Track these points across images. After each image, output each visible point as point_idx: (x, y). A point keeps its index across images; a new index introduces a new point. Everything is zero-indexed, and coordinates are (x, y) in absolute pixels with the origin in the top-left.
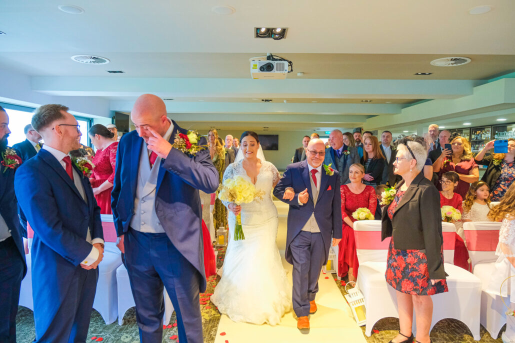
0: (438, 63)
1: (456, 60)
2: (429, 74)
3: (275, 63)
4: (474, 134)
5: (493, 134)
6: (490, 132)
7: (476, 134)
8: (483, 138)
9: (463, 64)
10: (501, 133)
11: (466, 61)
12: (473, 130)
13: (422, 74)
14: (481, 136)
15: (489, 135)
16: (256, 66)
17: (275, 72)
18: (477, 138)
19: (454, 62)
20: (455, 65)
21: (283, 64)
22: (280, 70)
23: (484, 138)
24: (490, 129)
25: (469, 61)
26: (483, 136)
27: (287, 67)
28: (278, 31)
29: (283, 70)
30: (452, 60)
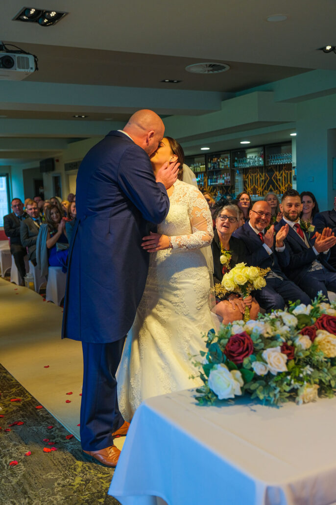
0: (195, 69)
1: (214, 67)
2: (178, 82)
3: (16, 56)
4: (210, 162)
5: (233, 161)
6: (229, 158)
7: (212, 162)
8: (220, 167)
9: (220, 71)
10: (241, 159)
11: (224, 68)
12: (208, 157)
13: (170, 81)
14: (219, 165)
15: (227, 162)
18: (214, 167)
19: (211, 69)
20: (211, 72)
21: (27, 59)
22: (23, 68)
23: (223, 167)
24: (228, 155)
25: (228, 68)
26: (221, 164)
27: (32, 64)
28: (53, 14)
29: (28, 68)
30: (210, 66)
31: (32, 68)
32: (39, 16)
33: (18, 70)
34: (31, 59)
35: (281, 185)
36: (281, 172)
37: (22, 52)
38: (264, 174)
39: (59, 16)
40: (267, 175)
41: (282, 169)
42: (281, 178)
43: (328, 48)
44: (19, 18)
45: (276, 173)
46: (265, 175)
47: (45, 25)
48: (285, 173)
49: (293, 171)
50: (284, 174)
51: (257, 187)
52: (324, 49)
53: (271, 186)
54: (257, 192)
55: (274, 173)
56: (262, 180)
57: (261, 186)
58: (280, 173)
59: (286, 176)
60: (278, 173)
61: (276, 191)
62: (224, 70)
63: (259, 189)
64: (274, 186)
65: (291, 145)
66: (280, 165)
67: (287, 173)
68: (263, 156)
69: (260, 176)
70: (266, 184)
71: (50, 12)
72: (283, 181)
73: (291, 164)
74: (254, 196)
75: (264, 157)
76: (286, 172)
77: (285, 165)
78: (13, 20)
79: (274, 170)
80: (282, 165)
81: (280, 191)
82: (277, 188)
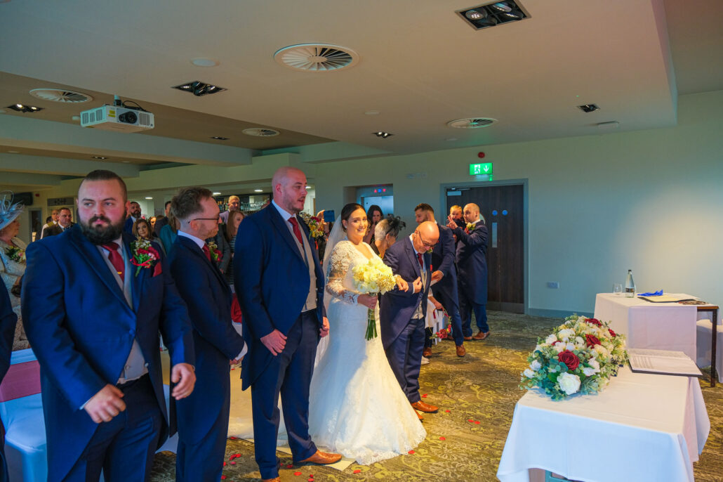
0: (250, 132)
2: (225, 139)
3: (138, 113)
11: (275, 133)
13: (219, 138)
16: (114, 112)
17: (139, 125)
19: (264, 133)
21: (148, 116)
22: (145, 124)
25: (278, 133)
27: (152, 121)
28: (212, 89)
29: (148, 125)
30: (265, 131)
31: (152, 125)
32: (198, 89)
33: (140, 126)
34: (152, 116)
37: (140, 109)
39: (217, 89)
43: (380, 133)
44: (179, 88)
47: (199, 95)
52: (377, 134)
62: (273, 135)
71: (211, 86)
78: (173, 88)
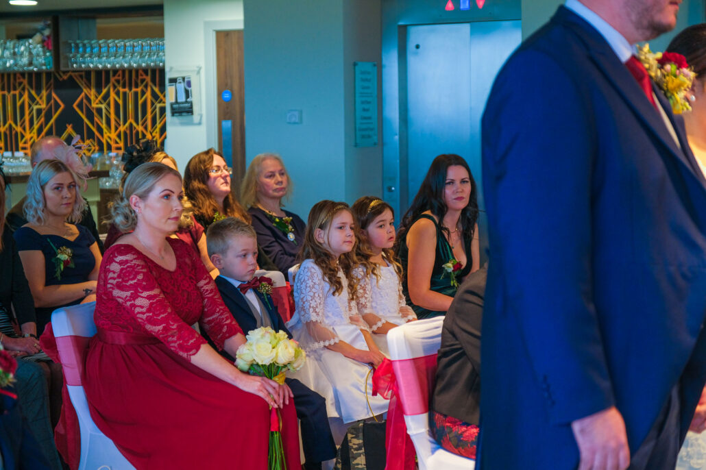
35: (104, 126)
36: (104, 91)
38: (44, 93)
40: (54, 95)
41: (108, 82)
42: (103, 106)
45: (85, 90)
46: (49, 98)
48: (118, 94)
49: (170, 90)
50: (113, 95)
51: (19, 129)
53: (69, 129)
54: (21, 145)
55: (82, 91)
56: (39, 111)
57: (36, 127)
58: (99, 92)
59: (121, 102)
60: (93, 91)
61: (88, 142)
63: (28, 136)
64: (79, 127)
65: (162, 15)
66: (98, 73)
67: (125, 94)
68: (51, 43)
69: (32, 98)
70: (52, 121)
72: (113, 116)
73: (162, 71)
74: (8, 154)
75: (55, 45)
76: (122, 90)
77: (115, 71)
79: (81, 83)
80: (107, 72)
81: (100, 144)
82: (91, 135)
